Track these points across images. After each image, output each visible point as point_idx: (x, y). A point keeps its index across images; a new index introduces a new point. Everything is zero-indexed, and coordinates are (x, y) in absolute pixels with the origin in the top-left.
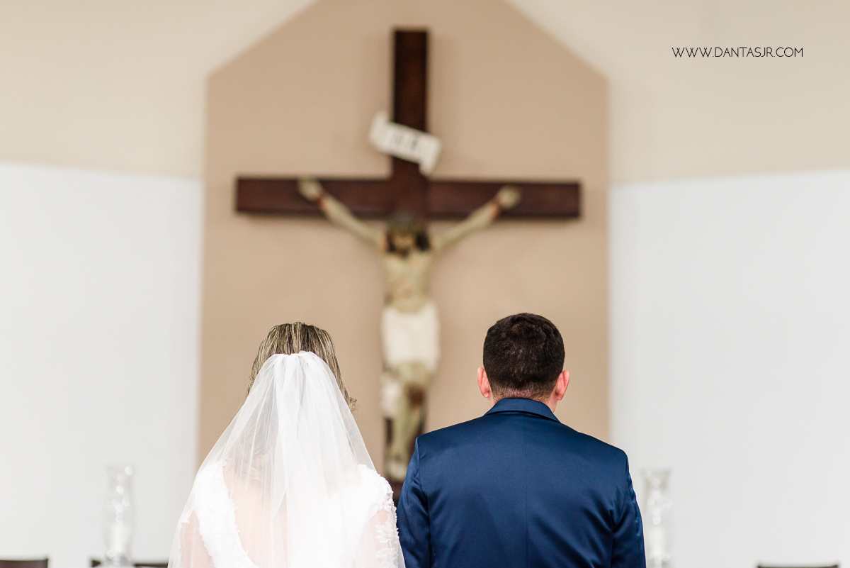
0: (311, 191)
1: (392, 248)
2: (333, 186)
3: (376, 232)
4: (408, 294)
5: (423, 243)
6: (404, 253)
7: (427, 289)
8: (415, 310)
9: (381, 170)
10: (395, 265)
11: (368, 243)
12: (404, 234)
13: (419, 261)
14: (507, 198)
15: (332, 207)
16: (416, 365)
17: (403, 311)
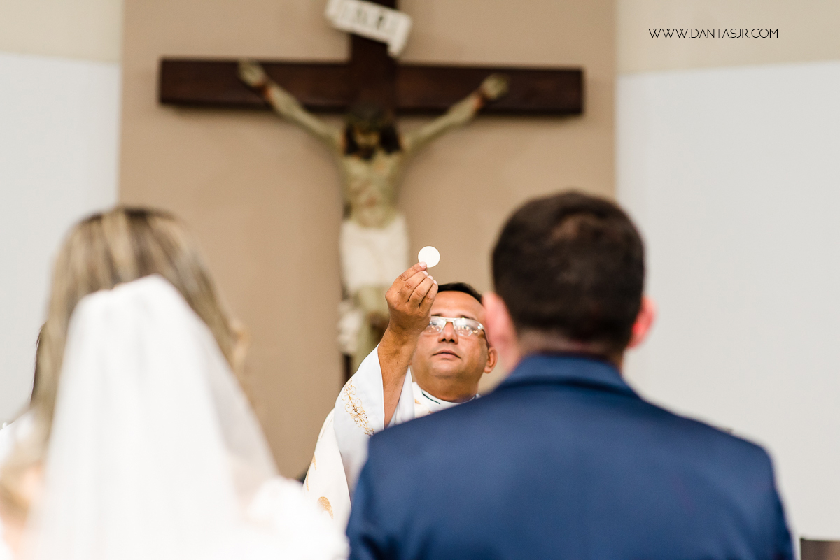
0: (254, 77)
1: (352, 148)
2: (279, 71)
3: (334, 130)
4: (372, 203)
5: (390, 143)
6: (367, 155)
7: (395, 197)
8: (381, 224)
9: (337, 52)
10: (356, 167)
11: (323, 141)
12: (366, 132)
13: (385, 164)
14: (492, 88)
15: (278, 97)
16: (379, 290)
17: (364, 224)
